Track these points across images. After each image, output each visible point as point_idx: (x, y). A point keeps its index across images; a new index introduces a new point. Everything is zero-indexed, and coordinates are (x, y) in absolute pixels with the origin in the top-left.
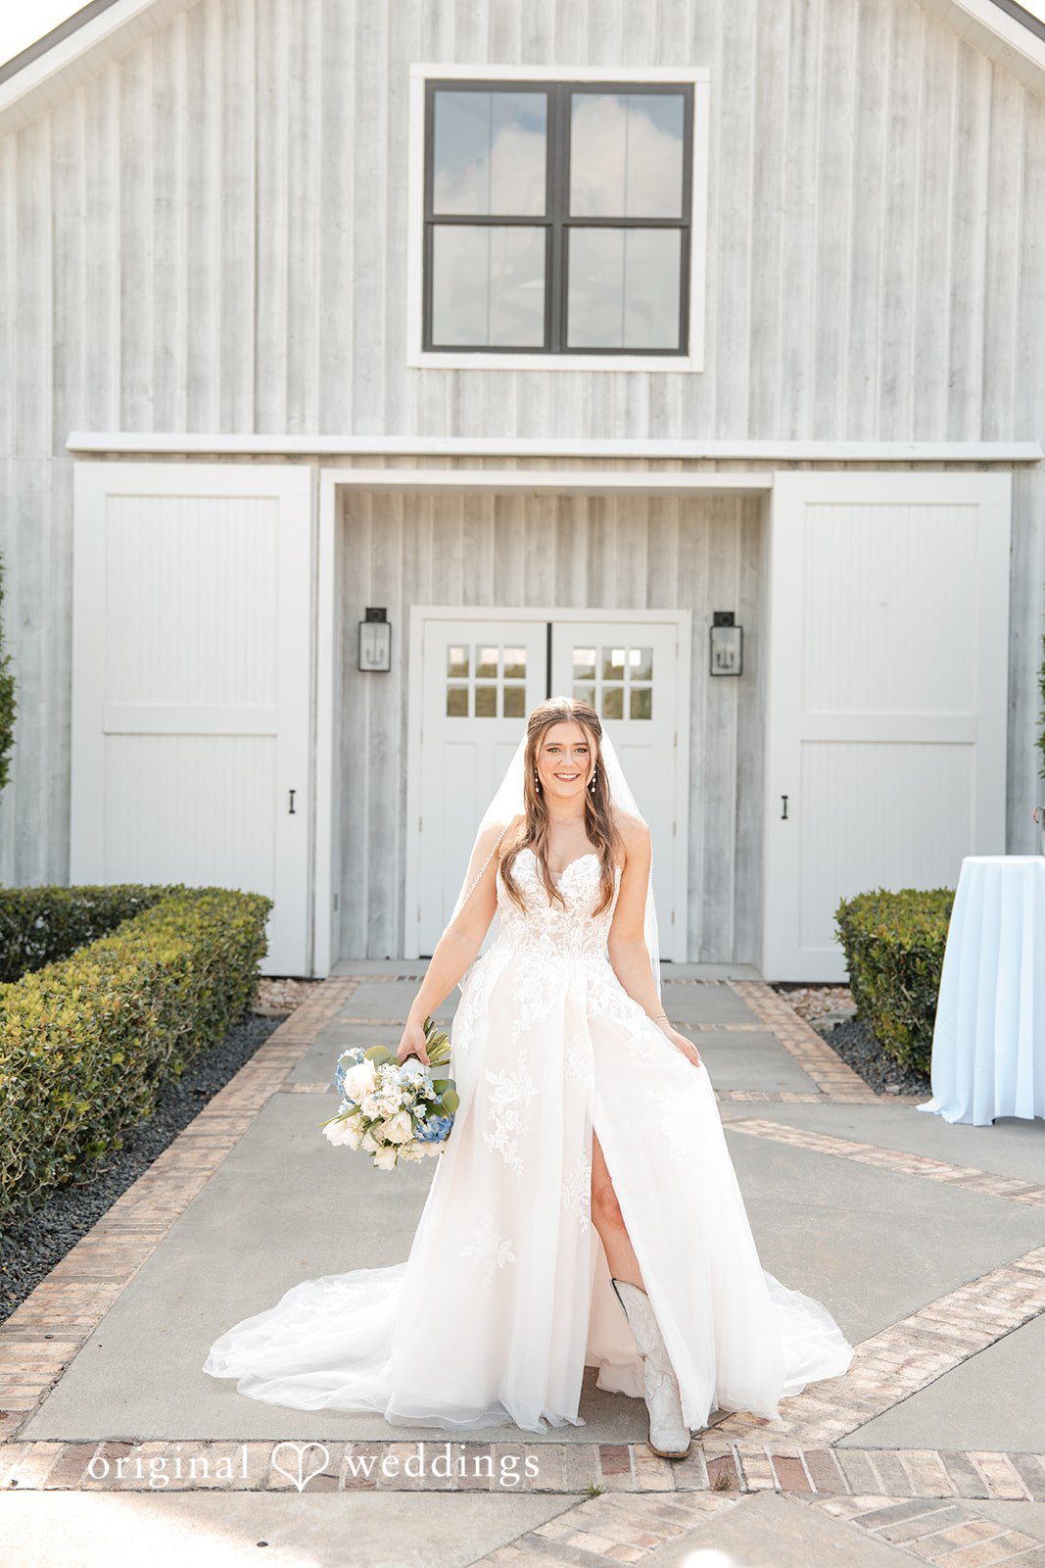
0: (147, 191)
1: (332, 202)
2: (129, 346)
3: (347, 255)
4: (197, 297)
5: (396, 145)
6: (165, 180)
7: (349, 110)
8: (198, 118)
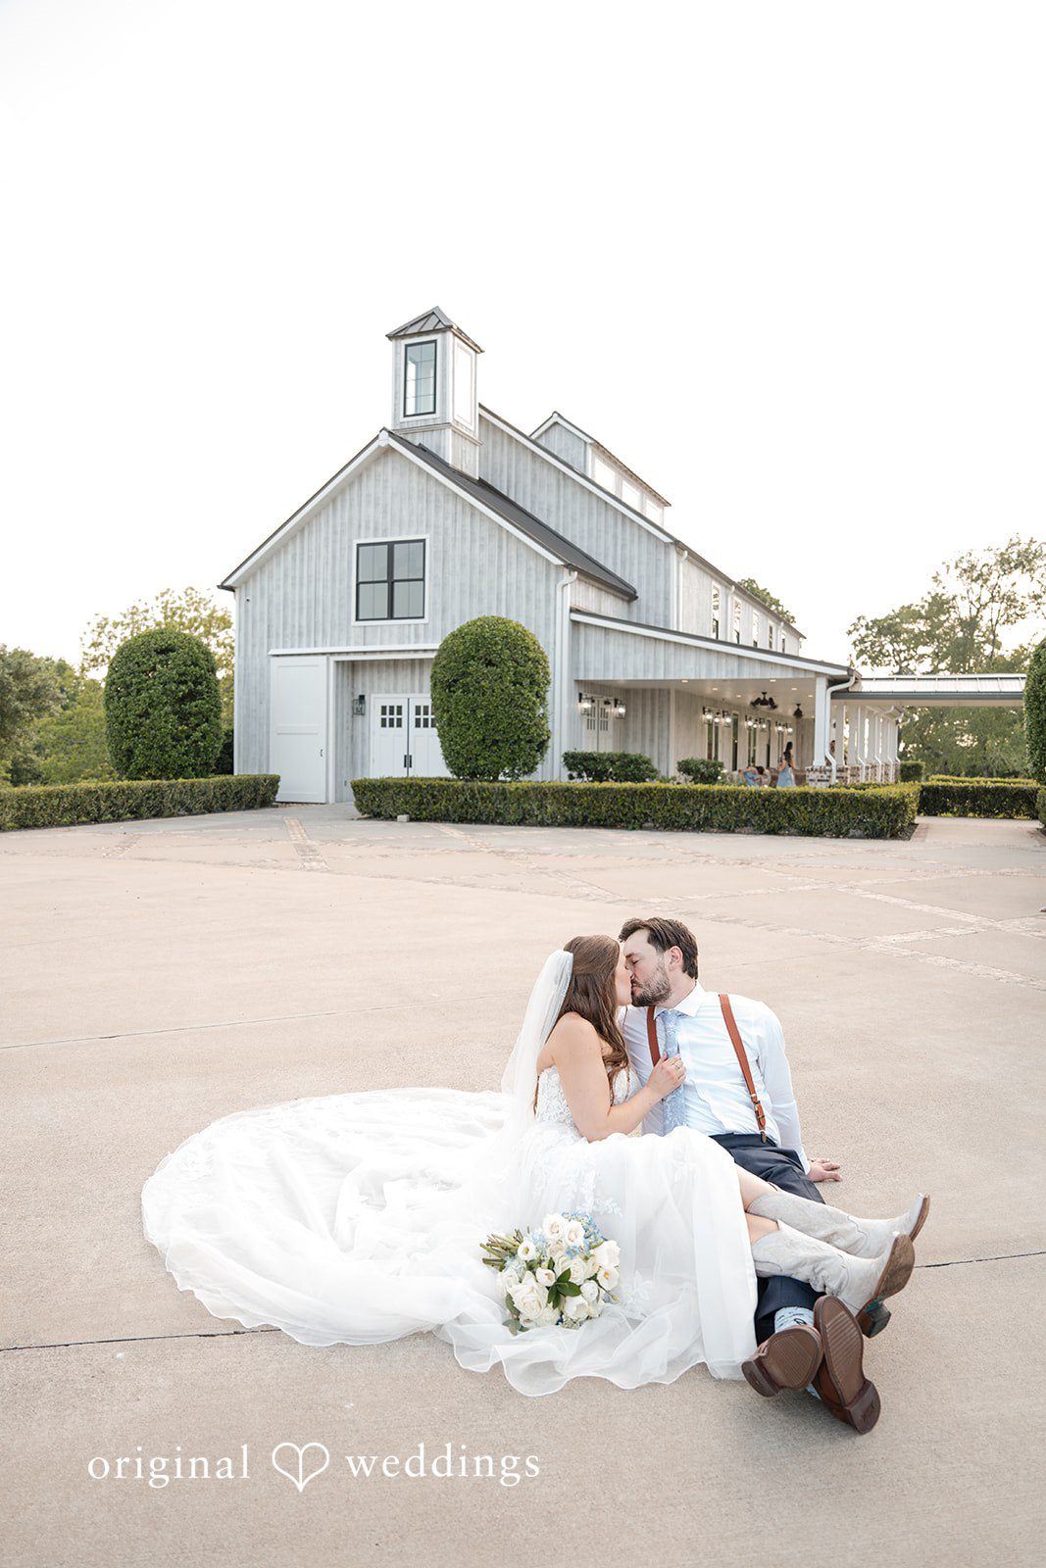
0: (290, 581)
1: (334, 580)
2: (285, 624)
3: (337, 595)
4: (301, 609)
5: (350, 563)
6: (294, 578)
7: (338, 554)
8: (302, 560)
